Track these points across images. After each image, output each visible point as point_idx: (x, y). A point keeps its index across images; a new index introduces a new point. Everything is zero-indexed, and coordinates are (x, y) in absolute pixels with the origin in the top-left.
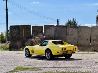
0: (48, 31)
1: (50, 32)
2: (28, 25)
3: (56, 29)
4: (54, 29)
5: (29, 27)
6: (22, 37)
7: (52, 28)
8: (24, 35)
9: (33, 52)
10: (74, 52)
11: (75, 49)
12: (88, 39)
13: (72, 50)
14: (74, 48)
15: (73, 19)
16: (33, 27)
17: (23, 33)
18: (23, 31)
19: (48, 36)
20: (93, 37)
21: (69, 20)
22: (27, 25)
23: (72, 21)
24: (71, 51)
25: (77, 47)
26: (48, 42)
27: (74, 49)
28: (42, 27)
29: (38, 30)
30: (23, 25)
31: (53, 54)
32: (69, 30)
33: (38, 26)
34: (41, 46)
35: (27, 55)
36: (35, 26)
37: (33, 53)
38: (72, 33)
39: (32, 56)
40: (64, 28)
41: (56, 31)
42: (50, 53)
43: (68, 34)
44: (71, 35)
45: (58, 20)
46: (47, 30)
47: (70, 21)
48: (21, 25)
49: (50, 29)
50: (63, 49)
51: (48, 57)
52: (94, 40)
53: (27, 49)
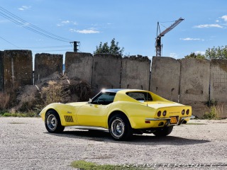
0: (75, 67)
1: (81, 69)
2: (25, 51)
3: (96, 63)
4: (90, 62)
5: (26, 56)
6: (9, 81)
7: (84, 61)
8: (13, 77)
9: (69, 119)
10: (185, 122)
11: (185, 114)
12: (173, 89)
13: (180, 115)
14: (184, 110)
15: (113, 42)
16: (37, 56)
17: (11, 71)
18: (12, 67)
19: (75, 80)
20: (185, 83)
21: (103, 45)
22: (21, 51)
23: (109, 45)
24: (177, 117)
25: (190, 108)
26: (114, 94)
27: (183, 114)
28: (61, 56)
29: (49, 63)
30: (11, 52)
31: (134, 125)
32: (128, 65)
33: (49, 55)
34: (93, 105)
35: (52, 127)
36: (42, 54)
37: (71, 123)
38: (134, 74)
39: (66, 130)
40: (115, 61)
41: (95, 69)
42: (122, 124)
43: (126, 76)
44: (133, 78)
45: (75, 43)
46: (73, 65)
47: (105, 45)
48: (6, 51)
49: (80, 61)
50: (159, 114)
51: (118, 134)
52: (187, 92)
53: (52, 112)
